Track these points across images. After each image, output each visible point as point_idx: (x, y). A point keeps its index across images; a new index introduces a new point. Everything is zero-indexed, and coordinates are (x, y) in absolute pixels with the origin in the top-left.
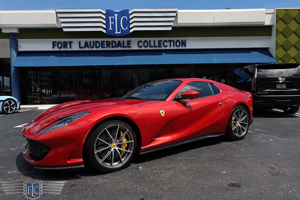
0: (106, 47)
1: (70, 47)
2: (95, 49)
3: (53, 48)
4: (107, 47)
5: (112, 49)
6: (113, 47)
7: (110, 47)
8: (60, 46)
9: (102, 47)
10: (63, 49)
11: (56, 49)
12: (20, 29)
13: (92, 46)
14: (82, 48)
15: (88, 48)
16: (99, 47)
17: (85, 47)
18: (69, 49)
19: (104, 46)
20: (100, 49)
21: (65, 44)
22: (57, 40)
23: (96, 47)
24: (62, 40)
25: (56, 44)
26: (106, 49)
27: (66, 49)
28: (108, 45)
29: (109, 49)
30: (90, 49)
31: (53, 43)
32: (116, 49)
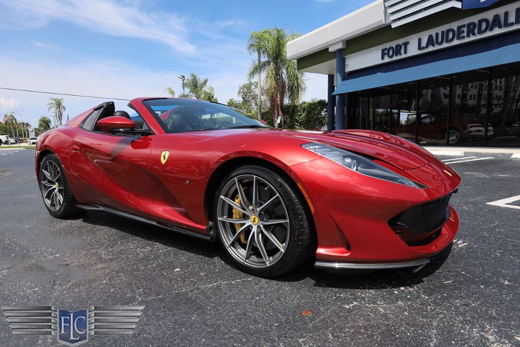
0: (466, 36)
1: (405, 52)
2: (445, 45)
3: (383, 58)
4: (468, 36)
5: (478, 37)
6: (480, 32)
7: (474, 34)
8: (391, 53)
9: (459, 38)
10: (395, 58)
11: (387, 60)
12: (347, 41)
13: (440, 40)
14: (424, 48)
15: (433, 45)
16: (452, 39)
17: (427, 46)
18: (403, 56)
19: (462, 35)
20: (456, 42)
21: (399, 48)
22: (387, 45)
23: (448, 41)
24: (393, 44)
25: (386, 52)
26: (467, 40)
27: (399, 57)
28: (471, 32)
29: (472, 38)
30: (437, 47)
31: (383, 51)
32: (488, 34)
